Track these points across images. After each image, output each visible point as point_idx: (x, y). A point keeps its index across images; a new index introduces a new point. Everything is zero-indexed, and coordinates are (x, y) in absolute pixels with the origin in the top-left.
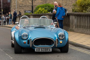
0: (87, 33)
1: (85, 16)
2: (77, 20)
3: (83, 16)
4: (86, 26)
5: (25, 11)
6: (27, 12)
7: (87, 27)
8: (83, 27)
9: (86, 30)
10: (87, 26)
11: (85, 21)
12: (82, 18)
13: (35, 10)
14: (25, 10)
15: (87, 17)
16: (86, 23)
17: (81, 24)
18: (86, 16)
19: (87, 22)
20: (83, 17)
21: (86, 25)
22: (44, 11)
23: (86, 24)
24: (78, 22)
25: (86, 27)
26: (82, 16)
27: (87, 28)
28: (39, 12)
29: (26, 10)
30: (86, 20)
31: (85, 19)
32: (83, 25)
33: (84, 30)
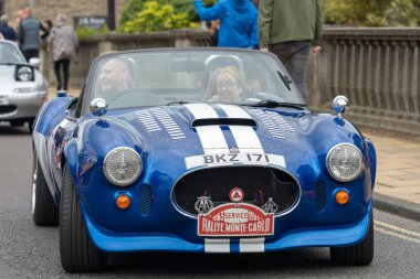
0: (382, 126)
1: (372, 41)
2: (332, 61)
3: (359, 43)
4: (373, 92)
5: (76, 20)
6: (86, 21)
7: (378, 97)
8: (361, 98)
9: (373, 113)
10: (381, 93)
11: (369, 69)
12: (353, 52)
13: (124, 15)
14: (77, 14)
15: (379, 48)
16: (373, 80)
17: (348, 83)
18: (376, 43)
19: (378, 74)
20: (362, 48)
21: (377, 90)
22: (169, 20)
23: (373, 84)
24: (336, 75)
25: (374, 98)
26: (355, 41)
27: (379, 102)
28: (143, 25)
29: (80, 11)
30: (374, 65)
31: (369, 60)
32: (360, 87)
33: (364, 112)
